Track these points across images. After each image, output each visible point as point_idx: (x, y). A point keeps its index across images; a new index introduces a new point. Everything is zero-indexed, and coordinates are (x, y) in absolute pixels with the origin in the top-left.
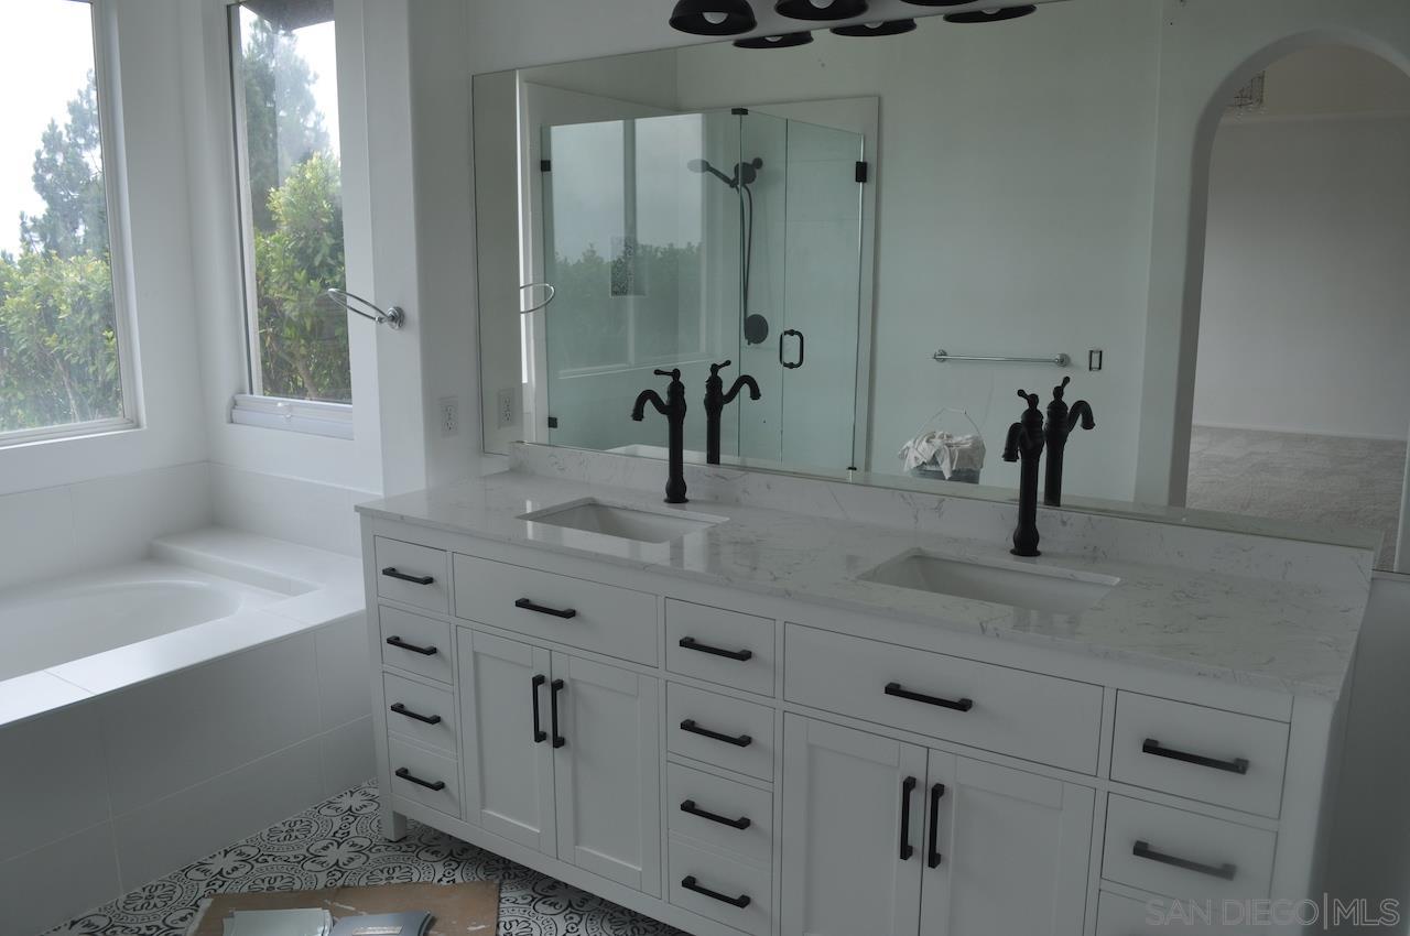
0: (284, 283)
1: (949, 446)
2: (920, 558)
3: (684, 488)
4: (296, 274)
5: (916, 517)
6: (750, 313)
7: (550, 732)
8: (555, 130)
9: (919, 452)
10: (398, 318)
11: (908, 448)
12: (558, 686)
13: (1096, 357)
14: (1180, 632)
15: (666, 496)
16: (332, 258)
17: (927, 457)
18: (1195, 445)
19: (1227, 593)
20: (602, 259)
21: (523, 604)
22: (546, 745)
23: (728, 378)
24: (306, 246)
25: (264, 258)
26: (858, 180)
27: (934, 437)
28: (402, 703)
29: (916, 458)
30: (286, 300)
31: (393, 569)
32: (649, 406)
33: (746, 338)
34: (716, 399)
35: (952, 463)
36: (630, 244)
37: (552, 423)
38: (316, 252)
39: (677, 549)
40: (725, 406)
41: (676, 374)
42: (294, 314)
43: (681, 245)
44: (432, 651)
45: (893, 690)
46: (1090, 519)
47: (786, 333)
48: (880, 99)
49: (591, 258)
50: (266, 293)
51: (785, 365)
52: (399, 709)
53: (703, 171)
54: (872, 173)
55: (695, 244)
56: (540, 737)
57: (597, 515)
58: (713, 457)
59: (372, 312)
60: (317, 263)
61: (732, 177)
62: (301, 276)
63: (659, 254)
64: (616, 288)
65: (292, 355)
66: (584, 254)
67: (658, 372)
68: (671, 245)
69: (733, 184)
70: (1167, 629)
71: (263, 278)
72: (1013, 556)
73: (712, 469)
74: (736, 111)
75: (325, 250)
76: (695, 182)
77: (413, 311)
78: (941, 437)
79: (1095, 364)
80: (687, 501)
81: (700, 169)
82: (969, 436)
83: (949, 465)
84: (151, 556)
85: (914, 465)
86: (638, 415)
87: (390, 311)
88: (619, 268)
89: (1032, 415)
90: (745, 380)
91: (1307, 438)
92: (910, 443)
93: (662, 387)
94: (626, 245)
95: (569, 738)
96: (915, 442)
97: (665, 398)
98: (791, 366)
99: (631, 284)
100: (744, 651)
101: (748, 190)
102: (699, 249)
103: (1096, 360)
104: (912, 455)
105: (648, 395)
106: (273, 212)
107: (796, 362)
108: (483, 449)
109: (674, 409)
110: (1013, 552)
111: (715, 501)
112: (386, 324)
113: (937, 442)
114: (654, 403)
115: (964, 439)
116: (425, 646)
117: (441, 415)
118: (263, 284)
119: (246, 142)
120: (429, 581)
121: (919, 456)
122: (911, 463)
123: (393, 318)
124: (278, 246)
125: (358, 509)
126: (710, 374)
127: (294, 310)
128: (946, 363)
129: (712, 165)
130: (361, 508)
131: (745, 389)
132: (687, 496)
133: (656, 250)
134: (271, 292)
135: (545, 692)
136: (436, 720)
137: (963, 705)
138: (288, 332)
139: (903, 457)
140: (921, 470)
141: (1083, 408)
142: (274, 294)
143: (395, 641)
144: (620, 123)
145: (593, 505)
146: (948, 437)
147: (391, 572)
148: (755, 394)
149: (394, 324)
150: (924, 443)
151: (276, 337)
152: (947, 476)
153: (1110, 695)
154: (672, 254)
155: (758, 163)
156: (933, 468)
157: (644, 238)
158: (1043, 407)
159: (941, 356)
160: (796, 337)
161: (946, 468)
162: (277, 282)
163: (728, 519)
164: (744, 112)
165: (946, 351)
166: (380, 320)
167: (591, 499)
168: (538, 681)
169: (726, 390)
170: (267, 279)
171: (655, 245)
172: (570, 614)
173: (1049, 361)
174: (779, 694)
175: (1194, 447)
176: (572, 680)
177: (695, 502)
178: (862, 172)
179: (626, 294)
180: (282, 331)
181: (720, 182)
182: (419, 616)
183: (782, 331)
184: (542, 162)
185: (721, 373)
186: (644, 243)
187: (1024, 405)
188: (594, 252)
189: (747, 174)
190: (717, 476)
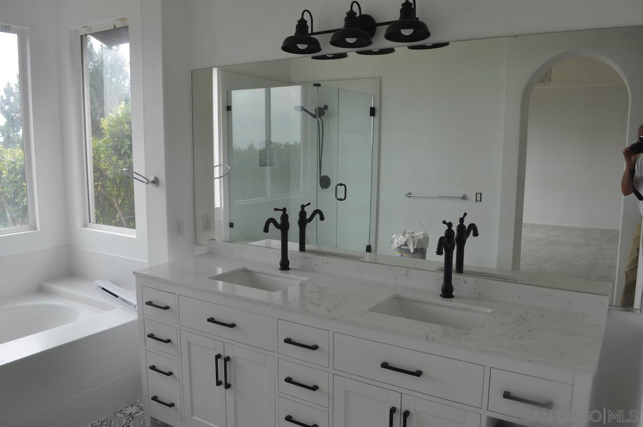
0: (107, 162)
1: (412, 237)
2: (398, 298)
3: (288, 263)
4: (112, 158)
5: (396, 278)
6: (322, 175)
7: (223, 381)
8: (233, 92)
9: (399, 240)
10: (156, 182)
11: (394, 238)
12: (227, 359)
13: (479, 196)
14: (520, 338)
15: (280, 267)
16: (130, 151)
17: (403, 242)
18: (525, 232)
19: (541, 317)
20: (256, 149)
21: (211, 320)
22: (222, 387)
23: (309, 211)
24: (117, 144)
25: (98, 150)
26: (371, 115)
27: (405, 233)
28: (155, 365)
29: (398, 243)
30: (108, 169)
31: (151, 302)
32: (271, 225)
33: (321, 186)
34: (303, 221)
35: (414, 245)
36: (268, 142)
37: (231, 225)
38: (122, 147)
39: (285, 294)
40: (308, 224)
41: (284, 210)
42: (111, 176)
43: (292, 142)
44: (168, 341)
45: (385, 365)
46: (477, 280)
47: (338, 185)
48: (380, 79)
49: (251, 148)
50: (99, 166)
51: (338, 199)
52: (153, 368)
53: (301, 110)
54: (377, 113)
55: (298, 142)
56: (219, 383)
57: (248, 277)
58: (302, 248)
59: (144, 180)
60: (122, 153)
61: (314, 114)
62: (115, 158)
63: (282, 147)
64: (261, 163)
65: (111, 195)
66: (248, 146)
67: (276, 209)
68: (288, 143)
69: (314, 117)
70: (513, 338)
71: (98, 159)
72: (441, 298)
73: (302, 254)
74: (315, 85)
75: (126, 147)
76: (298, 116)
77: (162, 179)
78: (409, 233)
79: (479, 199)
80: (289, 269)
81: (300, 109)
82: (422, 233)
83: (412, 247)
84: (41, 290)
85: (397, 246)
86: (266, 230)
87: (152, 179)
88: (263, 153)
89: (449, 232)
90: (317, 211)
91: (573, 229)
92: (395, 236)
93: (278, 217)
94: (266, 144)
95: (232, 384)
96: (397, 236)
97: (279, 221)
98: (341, 200)
99: (268, 161)
100: (314, 345)
101: (321, 119)
102: (300, 145)
103: (479, 197)
104: (396, 241)
105: (271, 220)
106: (103, 129)
107: (343, 198)
108: (196, 243)
109: (284, 226)
110: (441, 296)
111: (303, 269)
112: (150, 185)
113: (407, 235)
114: (274, 224)
115: (419, 234)
116: (165, 339)
117: (175, 228)
118: (98, 162)
119: (89, 98)
120: (167, 308)
121: (399, 242)
122: (395, 245)
123: (154, 182)
124: (104, 144)
125: (134, 273)
126: (300, 209)
127: (111, 174)
128: (411, 198)
129: (305, 108)
130: (136, 273)
131: (318, 216)
132: (290, 266)
133: (281, 145)
134: (101, 165)
135: (221, 362)
136: (170, 374)
137: (418, 374)
138: (108, 184)
139: (392, 242)
140: (400, 248)
141: (473, 227)
142: (103, 166)
143: (151, 336)
144: (264, 89)
145: (245, 271)
146: (412, 233)
147: (149, 303)
148: (322, 218)
149: (154, 185)
150: (401, 235)
151: (103, 186)
152: (412, 251)
153: (487, 370)
154: (287, 146)
155: (326, 107)
156: (405, 248)
157: (274, 139)
158: (454, 228)
159: (409, 195)
160: (343, 186)
161: (411, 248)
162: (104, 161)
163: (308, 279)
164: (319, 85)
165: (411, 192)
166: (147, 183)
167: (245, 268)
168: (218, 357)
169: (308, 217)
170: (99, 160)
171: (280, 143)
172: (232, 326)
173: (458, 198)
174: (331, 366)
175: (523, 234)
176: (233, 356)
177: (294, 269)
178: (373, 112)
179: (266, 166)
180: (106, 183)
181: (309, 116)
182: (162, 324)
183: (336, 184)
184: (227, 107)
185: (306, 209)
186: (275, 142)
187: (446, 227)
188: (253, 145)
189: (321, 112)
190: (304, 257)
